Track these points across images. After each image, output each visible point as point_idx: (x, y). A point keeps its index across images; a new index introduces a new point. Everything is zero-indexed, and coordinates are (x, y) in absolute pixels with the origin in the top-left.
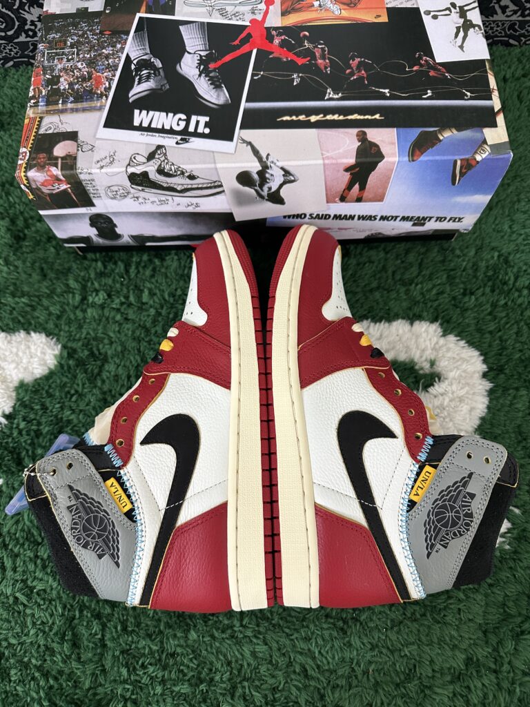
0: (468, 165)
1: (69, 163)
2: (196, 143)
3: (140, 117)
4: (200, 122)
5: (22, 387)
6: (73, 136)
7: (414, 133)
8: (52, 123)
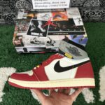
0: (81, 40)
1: (21, 40)
4: (41, 34)
6: (22, 36)
8: (18, 34)
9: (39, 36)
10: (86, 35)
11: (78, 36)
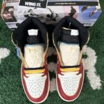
0: (93, 13)
1: (12, 13)
2: (38, 9)
3: (27, 3)
4: (39, 4)
5: (2, 59)
6: (12, 7)
7: (82, 7)
8: (8, 5)
9: (36, 7)
10: (98, 7)
11: (89, 7)
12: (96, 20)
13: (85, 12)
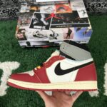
12: (89, 38)
13: (79, 31)
